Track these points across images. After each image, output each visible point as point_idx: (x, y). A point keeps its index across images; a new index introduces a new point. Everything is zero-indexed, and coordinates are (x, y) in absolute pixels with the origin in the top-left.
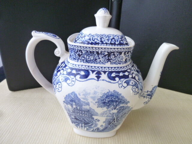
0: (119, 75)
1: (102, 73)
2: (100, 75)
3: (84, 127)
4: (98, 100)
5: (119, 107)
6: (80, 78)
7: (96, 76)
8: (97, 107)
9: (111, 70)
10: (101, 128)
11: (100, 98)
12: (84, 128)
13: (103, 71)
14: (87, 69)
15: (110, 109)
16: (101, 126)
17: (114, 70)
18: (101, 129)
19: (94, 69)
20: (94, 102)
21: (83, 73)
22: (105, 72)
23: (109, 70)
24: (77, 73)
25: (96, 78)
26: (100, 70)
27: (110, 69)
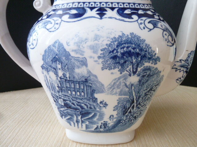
0: (137, 13)
2: (104, 12)
3: (81, 122)
4: (102, 52)
5: (142, 68)
6: (70, 18)
7: (98, 14)
8: (103, 69)
9: (122, 6)
10: (111, 123)
11: (107, 47)
12: (82, 125)
13: (110, 8)
14: (82, 6)
15: (126, 72)
16: (110, 117)
17: (128, 7)
18: (110, 125)
19: (93, 6)
20: (96, 56)
21: (74, 12)
22: (112, 9)
23: (120, 7)
24: (64, 12)
25: (98, 16)
26: (105, 6)
27: (121, 5)
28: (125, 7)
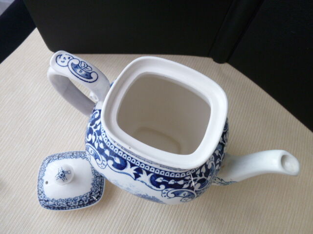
0: (168, 183)
1: (144, 172)
2: (140, 174)
6: (113, 165)
7: (134, 174)
9: (158, 173)
13: (146, 171)
14: (125, 158)
17: (163, 174)
19: (134, 163)
21: (118, 161)
22: (148, 173)
23: (156, 172)
24: (111, 156)
25: (134, 176)
26: (143, 167)
27: (157, 171)
28: (161, 174)
